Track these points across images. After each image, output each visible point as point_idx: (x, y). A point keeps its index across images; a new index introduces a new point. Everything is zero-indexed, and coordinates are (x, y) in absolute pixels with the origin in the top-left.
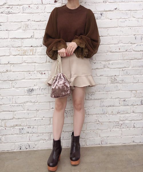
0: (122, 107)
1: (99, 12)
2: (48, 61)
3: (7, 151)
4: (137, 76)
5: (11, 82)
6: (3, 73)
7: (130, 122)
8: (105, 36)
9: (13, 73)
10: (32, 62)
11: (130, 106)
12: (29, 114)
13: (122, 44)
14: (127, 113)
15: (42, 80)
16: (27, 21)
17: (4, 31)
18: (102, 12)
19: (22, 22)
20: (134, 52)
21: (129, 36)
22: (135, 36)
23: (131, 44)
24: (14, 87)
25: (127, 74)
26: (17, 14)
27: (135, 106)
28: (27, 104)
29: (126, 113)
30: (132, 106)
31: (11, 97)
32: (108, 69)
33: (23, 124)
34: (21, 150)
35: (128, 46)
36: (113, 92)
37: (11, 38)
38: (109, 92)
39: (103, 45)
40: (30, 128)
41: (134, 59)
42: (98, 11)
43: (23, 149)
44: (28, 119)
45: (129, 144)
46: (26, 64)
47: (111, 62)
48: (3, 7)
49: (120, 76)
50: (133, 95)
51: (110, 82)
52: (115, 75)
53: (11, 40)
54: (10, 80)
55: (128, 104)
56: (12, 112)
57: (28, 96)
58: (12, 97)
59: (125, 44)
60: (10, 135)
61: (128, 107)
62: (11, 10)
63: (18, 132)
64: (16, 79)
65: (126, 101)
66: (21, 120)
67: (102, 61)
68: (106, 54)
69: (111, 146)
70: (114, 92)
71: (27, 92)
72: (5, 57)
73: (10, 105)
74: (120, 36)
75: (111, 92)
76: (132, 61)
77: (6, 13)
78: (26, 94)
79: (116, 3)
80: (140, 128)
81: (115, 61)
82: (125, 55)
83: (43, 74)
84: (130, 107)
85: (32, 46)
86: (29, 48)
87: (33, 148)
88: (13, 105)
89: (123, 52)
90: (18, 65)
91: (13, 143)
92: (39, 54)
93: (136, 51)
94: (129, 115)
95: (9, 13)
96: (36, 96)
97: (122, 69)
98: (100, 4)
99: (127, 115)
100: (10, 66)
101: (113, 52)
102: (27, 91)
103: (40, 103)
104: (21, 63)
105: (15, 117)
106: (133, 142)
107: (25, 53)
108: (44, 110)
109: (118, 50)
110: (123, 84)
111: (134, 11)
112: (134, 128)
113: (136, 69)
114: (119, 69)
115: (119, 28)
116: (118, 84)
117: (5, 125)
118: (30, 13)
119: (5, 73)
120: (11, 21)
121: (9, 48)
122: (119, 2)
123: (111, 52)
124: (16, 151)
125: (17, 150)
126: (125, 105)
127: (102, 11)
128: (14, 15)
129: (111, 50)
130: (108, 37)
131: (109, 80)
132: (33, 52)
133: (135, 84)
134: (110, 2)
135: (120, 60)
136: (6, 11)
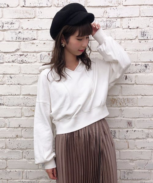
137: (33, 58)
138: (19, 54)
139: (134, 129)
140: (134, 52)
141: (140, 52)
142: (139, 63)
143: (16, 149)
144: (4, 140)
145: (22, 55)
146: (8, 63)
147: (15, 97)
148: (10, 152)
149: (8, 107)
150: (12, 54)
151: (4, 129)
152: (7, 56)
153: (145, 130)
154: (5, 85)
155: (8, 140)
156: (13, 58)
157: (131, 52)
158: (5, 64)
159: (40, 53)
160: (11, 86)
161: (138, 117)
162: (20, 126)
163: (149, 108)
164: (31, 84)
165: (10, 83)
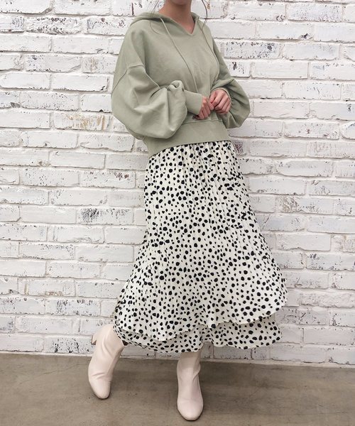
0: (306, 271)
1: (264, 42)
2: (136, 146)
3: (25, 353)
4: (349, 198)
5: (46, 190)
6: (32, 168)
7: (325, 309)
8: (275, 98)
9: (54, 169)
10: (100, 147)
11: (328, 272)
12: (84, 270)
13: (315, 121)
14: (319, 288)
15: (119, 190)
16: (96, 52)
17: (41, 73)
18: (271, 42)
19: (84, 53)
20: (344, 141)
21: (333, 102)
22: (349, 103)
23: (337, 122)
24: (52, 203)
25: (324, 192)
26: (74, 36)
27: (340, 273)
28: (80, 245)
29: (316, 288)
30: (332, 272)
31: (45, 225)
32: (279, 178)
33: (66, 292)
34: (56, 354)
35: (330, 125)
36: (286, 234)
37: (55, 90)
38: (277, 233)
39: (269, 120)
40: (83, 302)
41: (344, 158)
42: (262, 39)
43: (63, 352)
44: (79, 282)
45: (319, 365)
46: (85, 151)
47: (285, 161)
48: (43, 17)
49: (307, 197)
50: (335, 245)
51: (281, 208)
52: (295, 194)
53: (55, 92)
54: (46, 186)
55: (322, 266)
56: (45, 262)
57: (85, 227)
58: (47, 225)
59: (324, 122)
60: (35, 314)
61: (321, 273)
62: (61, 26)
63: (54, 310)
64: (60, 184)
65: (318, 258)
66: (64, 281)
67: (265, 157)
68: (274, 140)
69: (274, 365)
70: (290, 234)
71: (81, 216)
72: (40, 131)
73: (41, 243)
74: (313, 101)
75: (282, 233)
76: (337, 161)
77: (49, 30)
78: (79, 221)
79: (305, 23)
80: (349, 329)
81: (297, 160)
82: (321, 147)
83: (123, 176)
84: (327, 274)
85: (101, 111)
86: (95, 114)
87: (85, 351)
88: (49, 244)
89: (318, 138)
90: (68, 151)
91: (39, 336)
92: (116, 129)
93: (349, 139)
94: (323, 293)
95: (56, 32)
96: (101, 227)
97: (313, 179)
98: (269, 22)
99: (318, 293)
100: (49, 152)
101: (293, 138)
102: (83, 213)
103: (110, 245)
104: (75, 149)
105: (50, 273)
106: (331, 360)
107: (85, 124)
108: (119, 262)
109: (304, 134)
110: (312, 216)
111: (348, 45)
112: (334, 327)
113: (347, 183)
114: (304, 179)
115: (309, 82)
116: (301, 217)
117: (25, 291)
118: (104, 35)
119: (36, 168)
120: (60, 50)
121: (49, 112)
122: (315, 21)
123: (287, 137)
124: (45, 354)
125: (47, 351)
126: (314, 269)
127: (271, 40)
128: (66, 36)
129: (287, 131)
130: (283, 101)
131: (278, 203)
132: (103, 123)
133: (342, 218)
134: (293, 20)
135: (309, 157)
136: (50, 26)
137: (75, 25)
138: (50, 17)
139: (246, 158)
140: (249, 22)
141: (260, 23)
142: (258, 42)
143: (37, 186)
144: (17, 168)
145: (56, 20)
146: (31, 33)
147: (41, 92)
148: (27, 191)
149: (27, 111)
150: (38, 18)
151: (18, 149)
152: (30, 20)
153: (265, 159)
154: (24, 72)
155: (24, 169)
156: (40, 25)
157: (243, 22)
158: (26, 34)
159: (87, 18)
160: (35, 73)
161: (253, 136)
162: (46, 145)
163: (273, 120)
164: (69, 72)
165: (32, 68)
